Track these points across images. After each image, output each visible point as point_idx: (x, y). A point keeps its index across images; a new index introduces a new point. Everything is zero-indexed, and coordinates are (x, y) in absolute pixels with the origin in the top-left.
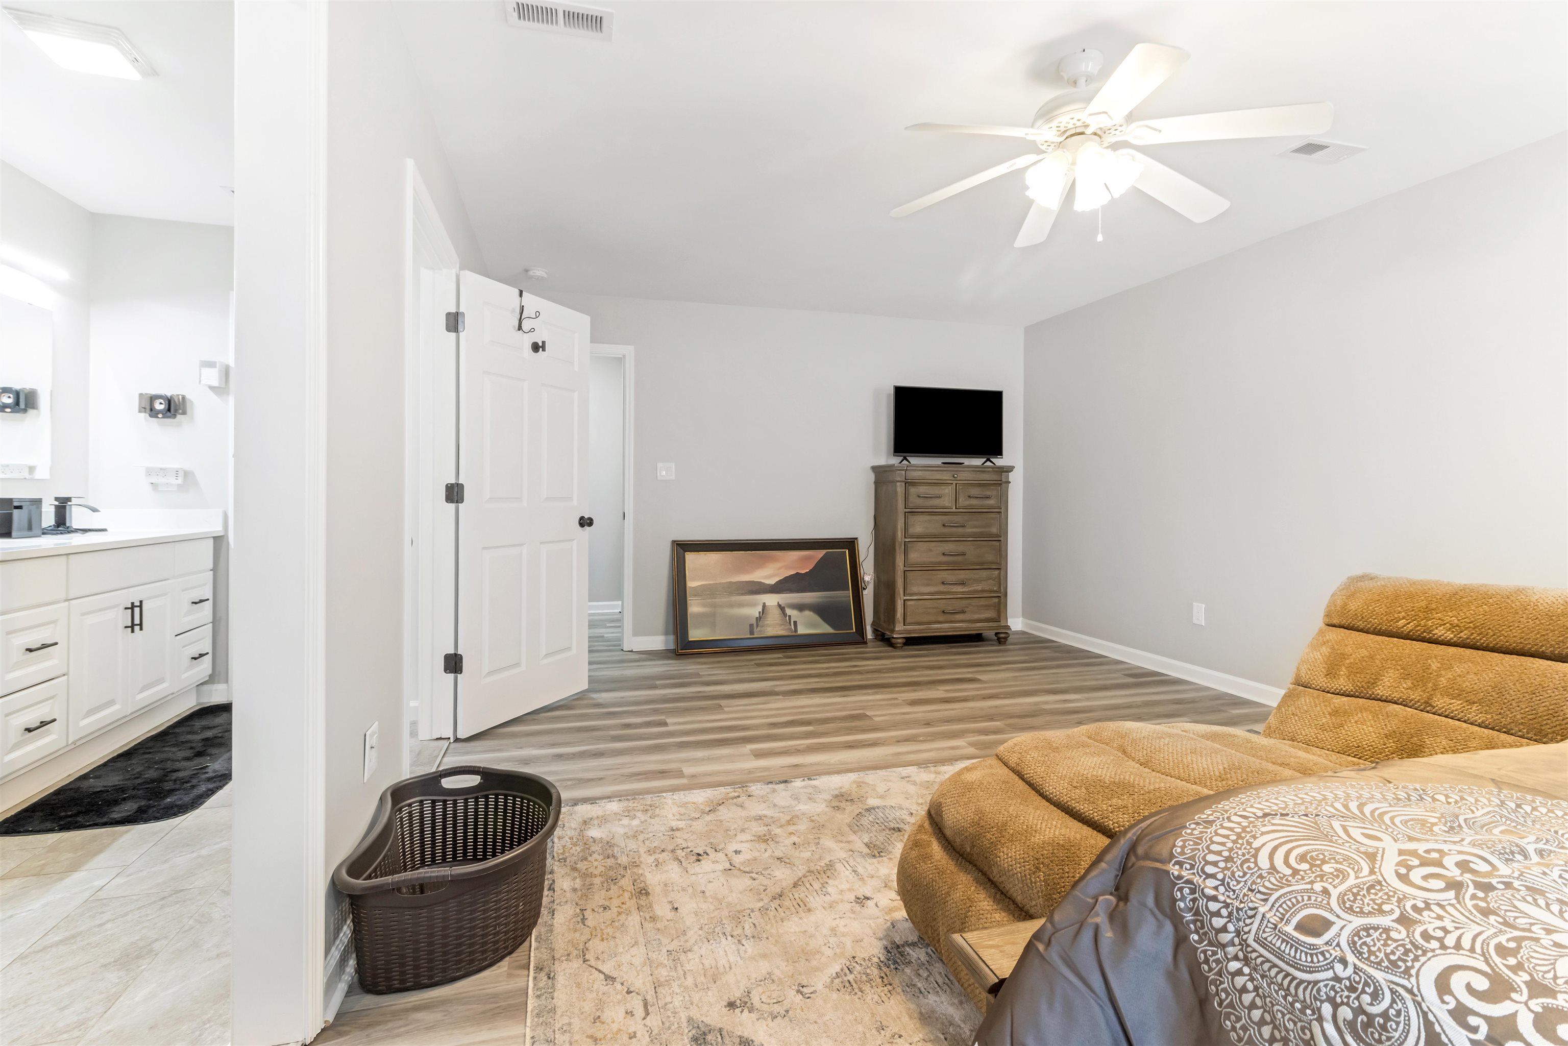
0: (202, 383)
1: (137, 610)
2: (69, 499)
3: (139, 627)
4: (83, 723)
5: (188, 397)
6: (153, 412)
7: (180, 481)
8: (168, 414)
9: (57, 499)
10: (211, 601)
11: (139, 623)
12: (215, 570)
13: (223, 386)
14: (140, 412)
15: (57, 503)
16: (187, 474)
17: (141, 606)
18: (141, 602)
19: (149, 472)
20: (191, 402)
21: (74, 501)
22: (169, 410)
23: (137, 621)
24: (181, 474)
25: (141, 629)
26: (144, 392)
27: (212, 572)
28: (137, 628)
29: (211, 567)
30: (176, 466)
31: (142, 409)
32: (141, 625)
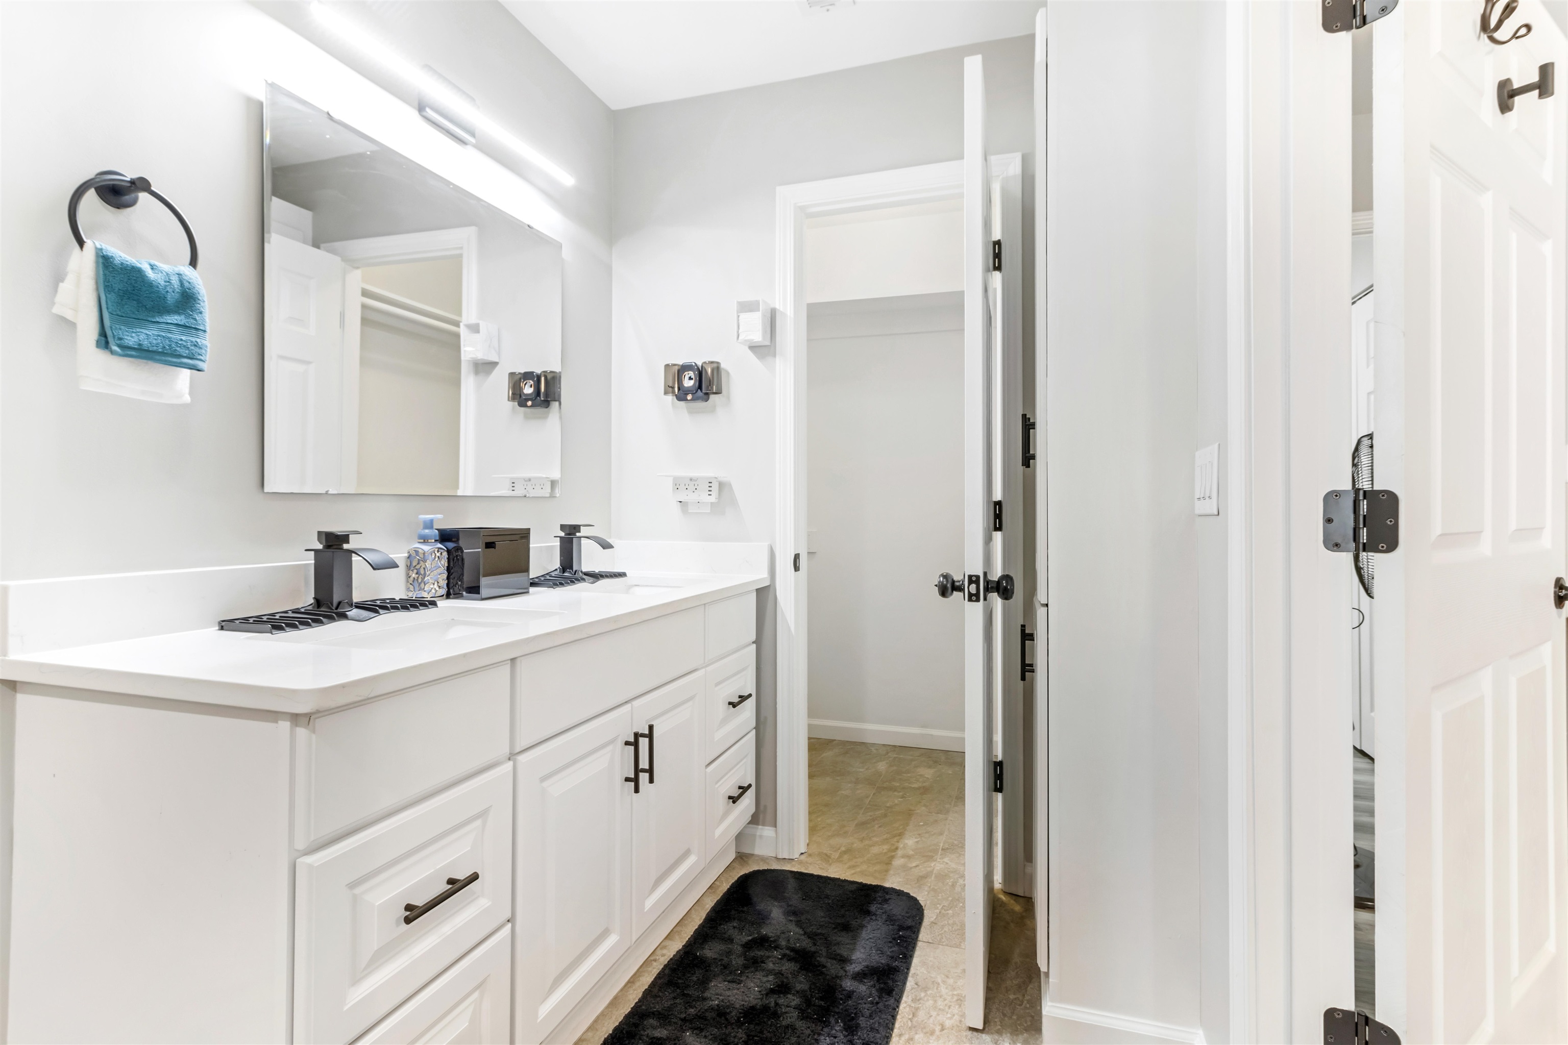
0: (740, 338)
1: (644, 743)
2: (576, 528)
3: (647, 775)
4: (545, 1009)
5: (723, 366)
6: (682, 395)
7: (713, 499)
8: (699, 393)
9: (563, 527)
10: (753, 698)
11: (647, 767)
12: (758, 642)
13: (768, 343)
14: (666, 393)
15: (562, 534)
16: (723, 486)
17: (650, 736)
18: (651, 728)
19: (678, 484)
20: (728, 373)
21: (584, 532)
22: (700, 387)
23: (644, 764)
24: (715, 486)
25: (651, 781)
26: (671, 362)
27: (755, 645)
28: (644, 777)
29: (754, 638)
30: (710, 473)
31: (668, 390)
32: (650, 771)
